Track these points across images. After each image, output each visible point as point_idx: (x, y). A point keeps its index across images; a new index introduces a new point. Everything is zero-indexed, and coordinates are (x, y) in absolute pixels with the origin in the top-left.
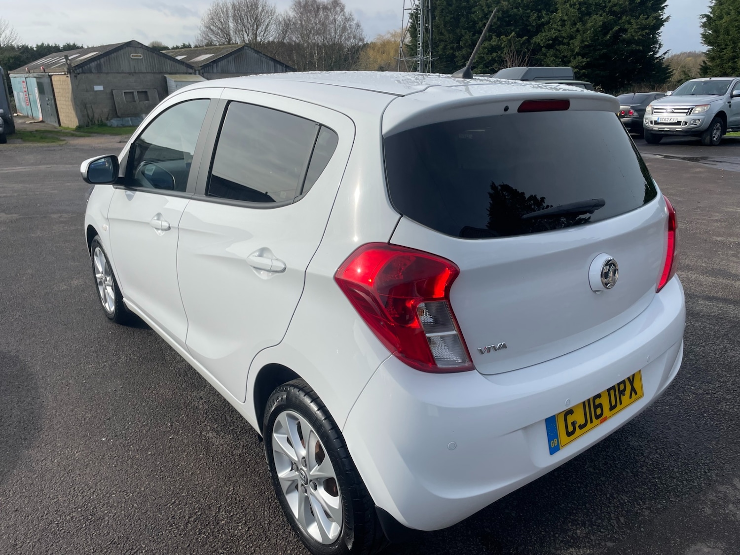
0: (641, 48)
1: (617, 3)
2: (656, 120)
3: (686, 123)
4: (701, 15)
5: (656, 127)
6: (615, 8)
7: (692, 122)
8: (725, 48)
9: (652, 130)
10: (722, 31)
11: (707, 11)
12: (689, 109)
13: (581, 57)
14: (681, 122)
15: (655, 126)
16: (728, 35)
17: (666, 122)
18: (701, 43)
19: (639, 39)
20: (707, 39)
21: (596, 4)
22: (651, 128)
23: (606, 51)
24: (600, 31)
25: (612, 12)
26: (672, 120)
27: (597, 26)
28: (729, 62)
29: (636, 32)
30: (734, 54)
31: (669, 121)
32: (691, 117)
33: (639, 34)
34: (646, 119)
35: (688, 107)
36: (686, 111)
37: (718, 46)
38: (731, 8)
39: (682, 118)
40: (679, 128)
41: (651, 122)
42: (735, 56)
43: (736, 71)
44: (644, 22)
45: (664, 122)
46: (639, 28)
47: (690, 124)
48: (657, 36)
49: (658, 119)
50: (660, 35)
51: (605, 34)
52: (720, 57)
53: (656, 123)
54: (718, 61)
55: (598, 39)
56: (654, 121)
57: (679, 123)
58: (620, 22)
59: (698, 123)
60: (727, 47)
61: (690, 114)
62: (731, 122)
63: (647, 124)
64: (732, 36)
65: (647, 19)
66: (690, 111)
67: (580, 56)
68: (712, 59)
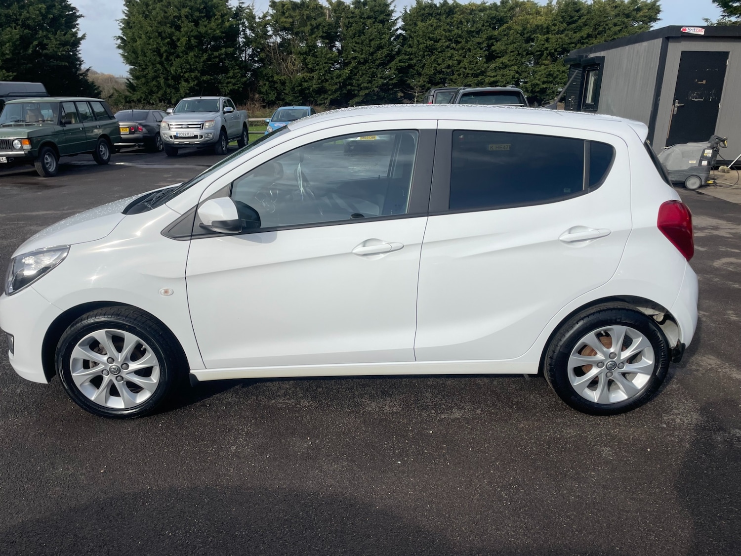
0: (67, 64)
1: (30, 17)
2: (175, 134)
3: (201, 137)
4: (115, 37)
5: (177, 141)
6: (29, 22)
7: (206, 135)
8: (146, 68)
9: (173, 144)
10: (140, 52)
11: (120, 33)
12: (200, 124)
13: (6, 71)
14: (197, 136)
15: (175, 140)
16: (146, 56)
17: (185, 136)
18: (124, 62)
19: (62, 55)
20: (128, 60)
21: (5, 15)
22: (172, 143)
23: (31, 65)
24: (19, 45)
25: (25, 26)
26: (190, 134)
27: (15, 40)
28: (153, 81)
29: (59, 48)
30: (156, 74)
31: (187, 136)
32: (204, 131)
33: (61, 50)
34: (164, 134)
35: (200, 123)
36: (199, 126)
37: (140, 66)
38: (141, 32)
39: (197, 132)
40: (197, 141)
41: (171, 137)
42: (156, 76)
43: (161, 89)
44: (63, 38)
45: (183, 136)
46: (59, 44)
47: (206, 138)
48: (77, 53)
49: (177, 133)
50: (79, 52)
51: (26, 48)
52: (145, 76)
53: (176, 137)
54: (143, 80)
55: (19, 53)
56: (174, 136)
57: (196, 137)
58: (37, 36)
59: (211, 136)
60: (148, 67)
61: (202, 129)
62: (230, 134)
63: (167, 139)
64: (150, 57)
65: (65, 35)
66: (201, 126)
67: (4, 70)
68: (137, 78)
